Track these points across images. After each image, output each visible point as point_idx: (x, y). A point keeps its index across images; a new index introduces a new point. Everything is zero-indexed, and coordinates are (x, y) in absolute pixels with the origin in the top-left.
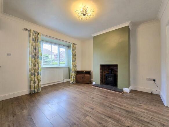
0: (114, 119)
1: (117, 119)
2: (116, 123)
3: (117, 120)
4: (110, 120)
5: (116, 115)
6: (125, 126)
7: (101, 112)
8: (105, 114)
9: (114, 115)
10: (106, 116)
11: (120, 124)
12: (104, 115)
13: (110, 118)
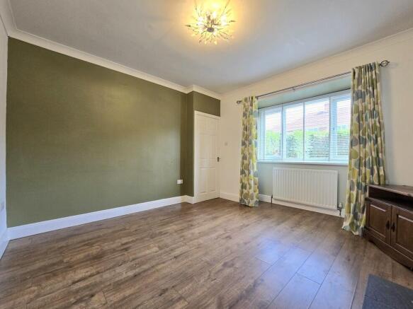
0: (127, 281)
1: (122, 286)
2: (117, 279)
3: (120, 285)
4: (131, 274)
5: (133, 289)
6: (100, 291)
7: (159, 267)
8: (149, 272)
9: (137, 287)
10: (145, 271)
11: (110, 285)
12: (149, 269)
13: (135, 276)
